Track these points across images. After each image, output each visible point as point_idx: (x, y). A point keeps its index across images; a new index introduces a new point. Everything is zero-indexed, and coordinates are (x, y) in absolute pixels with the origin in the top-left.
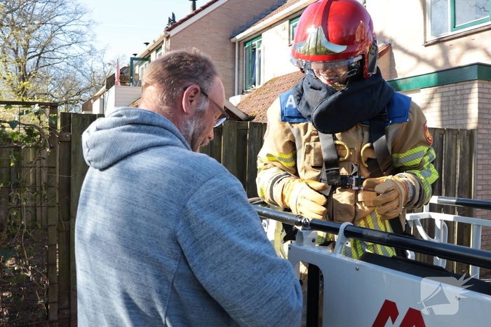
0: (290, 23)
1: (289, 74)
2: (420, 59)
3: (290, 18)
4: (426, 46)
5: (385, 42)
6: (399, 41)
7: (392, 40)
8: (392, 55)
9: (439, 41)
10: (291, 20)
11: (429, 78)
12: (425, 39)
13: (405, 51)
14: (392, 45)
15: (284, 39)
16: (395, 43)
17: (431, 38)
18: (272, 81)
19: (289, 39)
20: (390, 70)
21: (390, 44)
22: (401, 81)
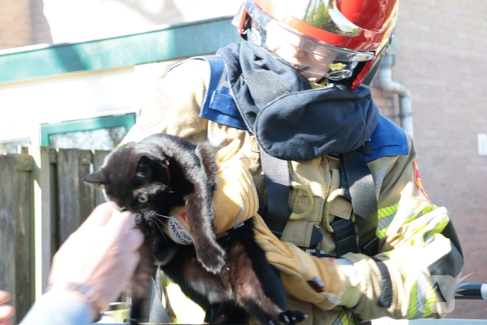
20: (32, 16)
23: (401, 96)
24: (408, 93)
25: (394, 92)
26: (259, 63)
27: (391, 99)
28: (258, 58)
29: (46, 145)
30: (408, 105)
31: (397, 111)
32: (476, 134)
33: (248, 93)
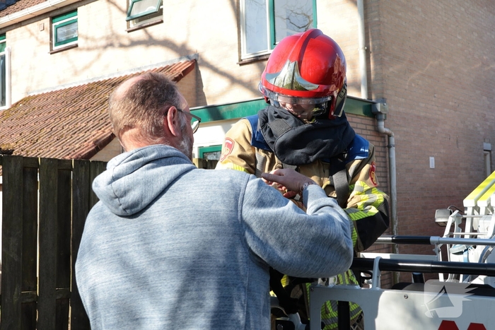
0: (51, 22)
1: (52, 93)
2: (234, 80)
3: (52, 15)
4: (241, 65)
5: (188, 57)
6: (208, 56)
7: (197, 55)
8: (198, 74)
9: (258, 60)
10: (52, 19)
11: (259, 105)
12: (240, 56)
13: (215, 70)
14: (198, 62)
15: (42, 43)
16: (201, 59)
17: (247, 56)
18: (26, 101)
19: (51, 44)
20: (196, 92)
21: (196, 60)
22: (224, 108)
23: (389, 136)
24: (393, 135)
25: (386, 133)
26: (276, 115)
27: (384, 137)
28: (276, 113)
29: (202, 158)
30: (393, 141)
31: (387, 144)
32: (429, 157)
33: (270, 131)
